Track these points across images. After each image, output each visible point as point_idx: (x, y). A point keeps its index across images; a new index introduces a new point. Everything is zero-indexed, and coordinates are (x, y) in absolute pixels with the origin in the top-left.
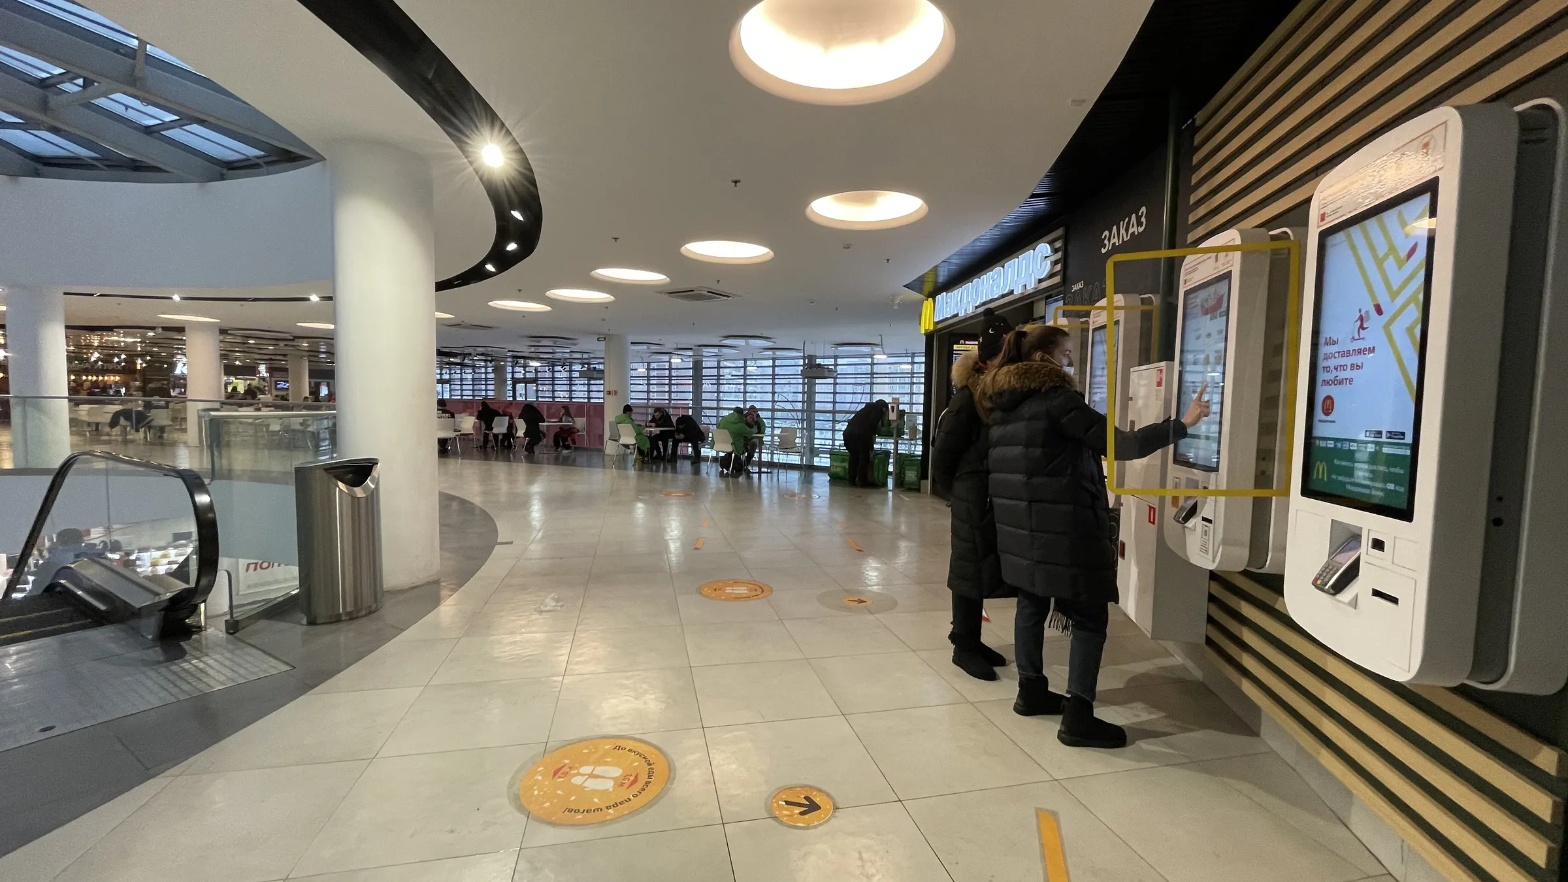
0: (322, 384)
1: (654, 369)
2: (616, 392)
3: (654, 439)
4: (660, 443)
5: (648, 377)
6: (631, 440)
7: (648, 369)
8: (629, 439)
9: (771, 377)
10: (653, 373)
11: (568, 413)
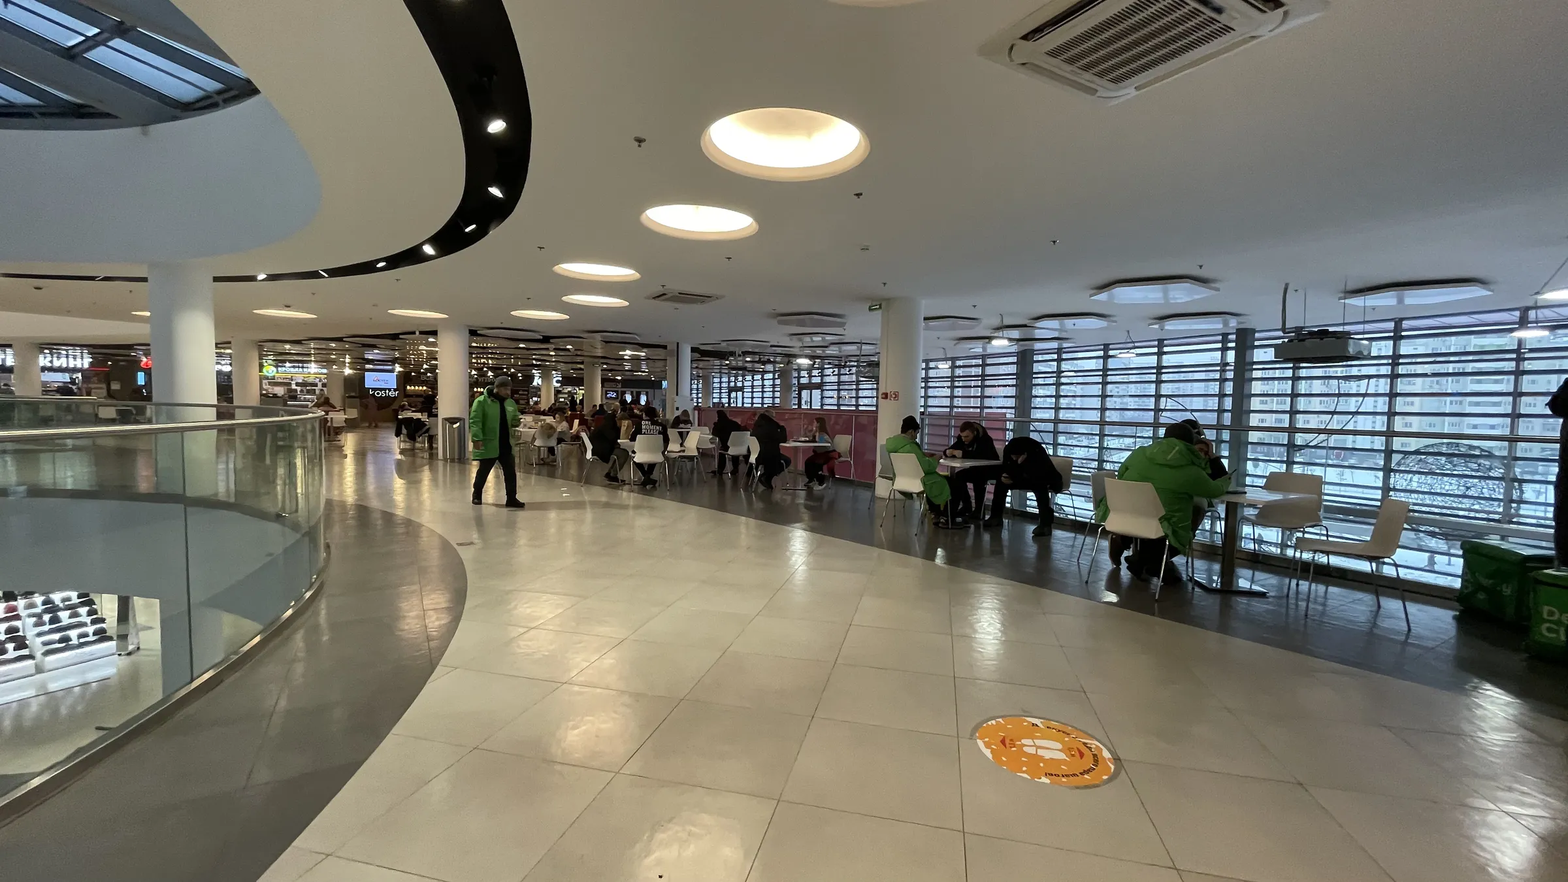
0: (642, 393)
1: (960, 367)
2: (896, 396)
3: (957, 480)
4: (970, 486)
5: (953, 378)
6: (915, 486)
7: (953, 367)
8: (910, 481)
9: (1155, 371)
10: (959, 372)
11: (823, 429)
